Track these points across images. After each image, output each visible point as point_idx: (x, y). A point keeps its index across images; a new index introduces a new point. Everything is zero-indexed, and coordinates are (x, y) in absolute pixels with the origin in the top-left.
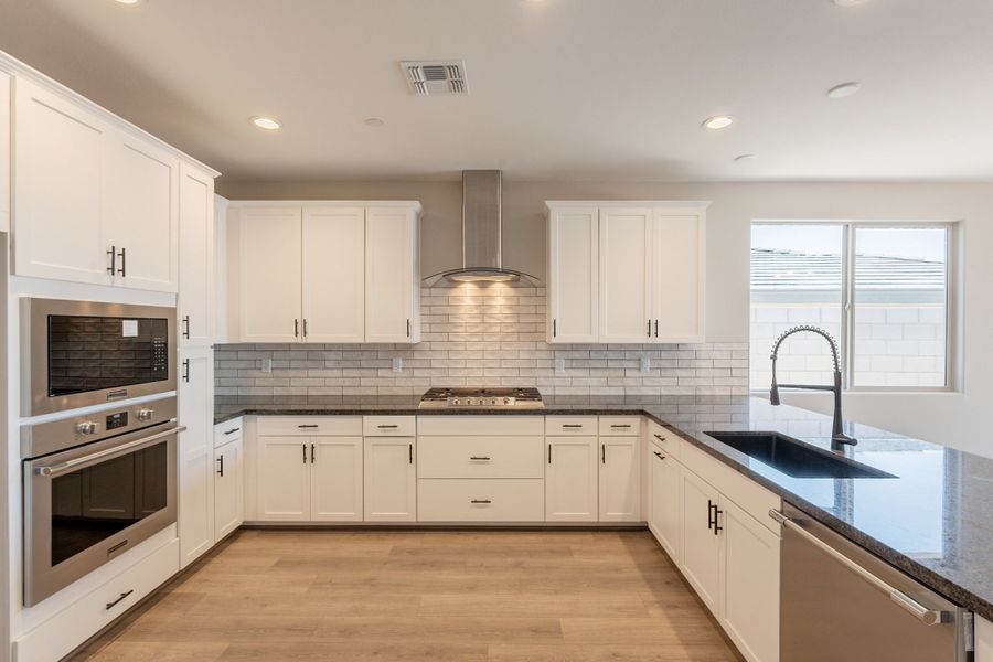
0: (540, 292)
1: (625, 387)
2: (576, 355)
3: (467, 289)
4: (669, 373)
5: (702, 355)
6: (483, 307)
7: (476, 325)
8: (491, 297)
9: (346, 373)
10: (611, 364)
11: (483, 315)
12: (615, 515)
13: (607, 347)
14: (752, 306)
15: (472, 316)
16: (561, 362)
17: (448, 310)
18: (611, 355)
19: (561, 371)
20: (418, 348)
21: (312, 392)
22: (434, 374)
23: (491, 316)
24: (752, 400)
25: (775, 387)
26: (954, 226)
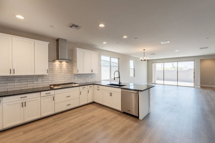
0: (72, 64)
1: (86, 81)
2: (79, 76)
3: (57, 63)
4: (92, 78)
5: (96, 75)
6: (61, 66)
7: (59, 70)
8: (62, 65)
9: (22, 83)
10: (84, 77)
11: (61, 68)
12: (90, 101)
13: (83, 74)
14: (102, 68)
15: (58, 69)
16: (76, 77)
17: (53, 67)
18: (84, 76)
19: (76, 79)
20: (45, 76)
21: (9, 90)
22: (49, 81)
23: (63, 69)
24: (102, 81)
25: (114, 78)
26: (119, 59)
